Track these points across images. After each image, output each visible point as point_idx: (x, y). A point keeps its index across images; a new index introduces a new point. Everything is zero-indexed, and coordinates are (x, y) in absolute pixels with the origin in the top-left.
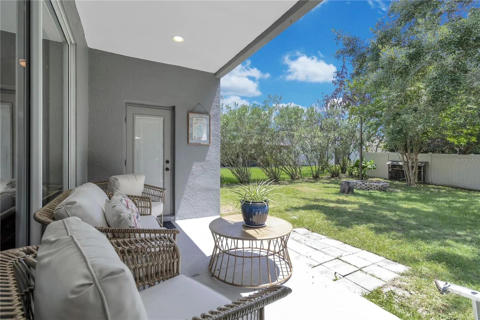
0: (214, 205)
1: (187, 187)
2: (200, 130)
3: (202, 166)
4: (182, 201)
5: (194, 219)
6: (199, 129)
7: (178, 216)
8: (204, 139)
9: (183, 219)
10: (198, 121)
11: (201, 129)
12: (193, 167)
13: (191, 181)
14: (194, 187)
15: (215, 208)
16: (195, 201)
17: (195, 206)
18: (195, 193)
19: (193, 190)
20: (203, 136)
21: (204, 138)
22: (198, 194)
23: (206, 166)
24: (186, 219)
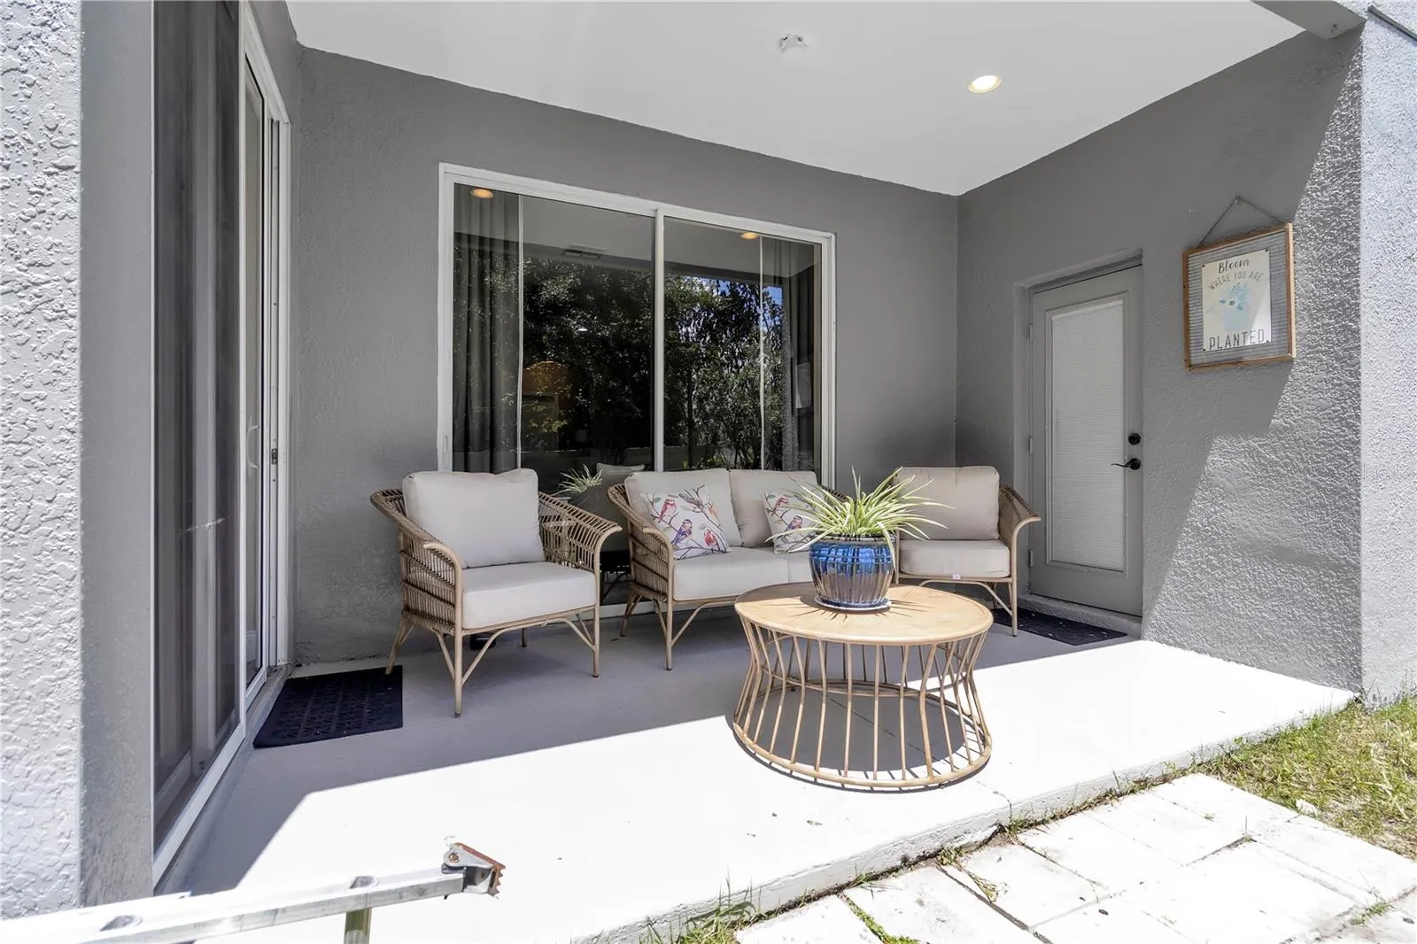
0: (1324, 631)
1: (1185, 532)
2: (1240, 308)
3: (1251, 452)
4: (1167, 580)
5: (1215, 659)
6: (1232, 303)
7: (1153, 626)
8: (1256, 341)
9: (1170, 645)
10: (1225, 273)
11: (1241, 298)
12: (1210, 458)
13: (1201, 510)
14: (1217, 534)
15: (1331, 651)
16: (1221, 590)
17: (1220, 611)
18: (1221, 560)
19: (1213, 546)
20: (1256, 327)
21: (1261, 331)
22: (1236, 565)
23: (1275, 452)
24: (1183, 647)
